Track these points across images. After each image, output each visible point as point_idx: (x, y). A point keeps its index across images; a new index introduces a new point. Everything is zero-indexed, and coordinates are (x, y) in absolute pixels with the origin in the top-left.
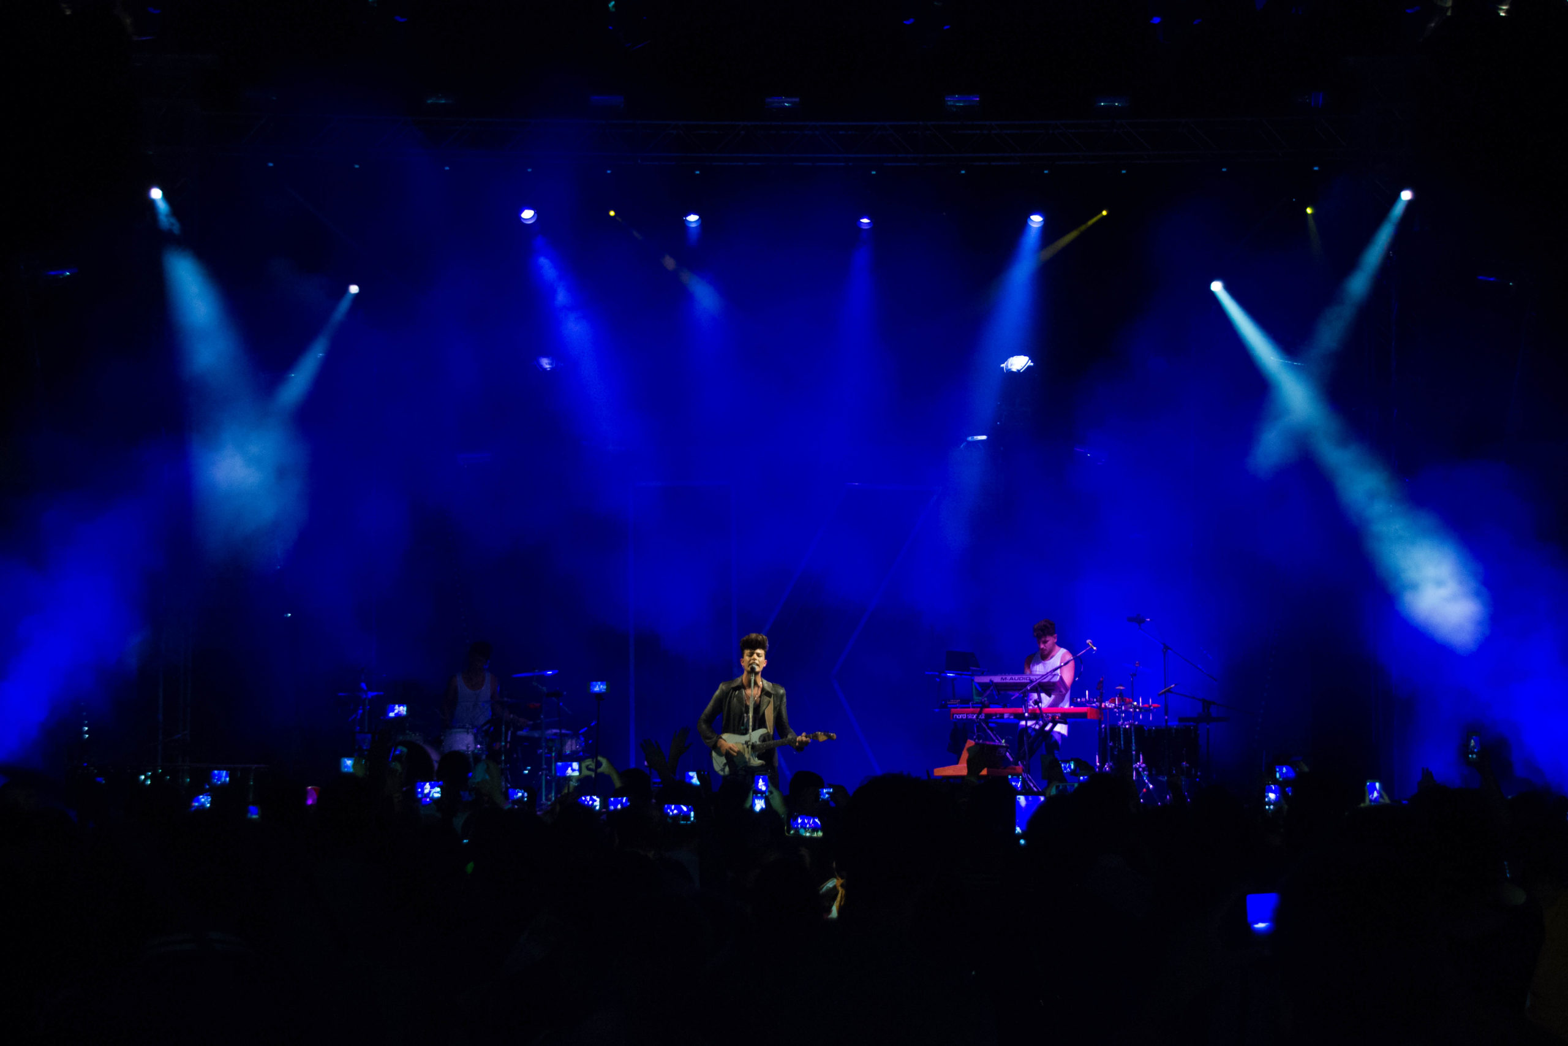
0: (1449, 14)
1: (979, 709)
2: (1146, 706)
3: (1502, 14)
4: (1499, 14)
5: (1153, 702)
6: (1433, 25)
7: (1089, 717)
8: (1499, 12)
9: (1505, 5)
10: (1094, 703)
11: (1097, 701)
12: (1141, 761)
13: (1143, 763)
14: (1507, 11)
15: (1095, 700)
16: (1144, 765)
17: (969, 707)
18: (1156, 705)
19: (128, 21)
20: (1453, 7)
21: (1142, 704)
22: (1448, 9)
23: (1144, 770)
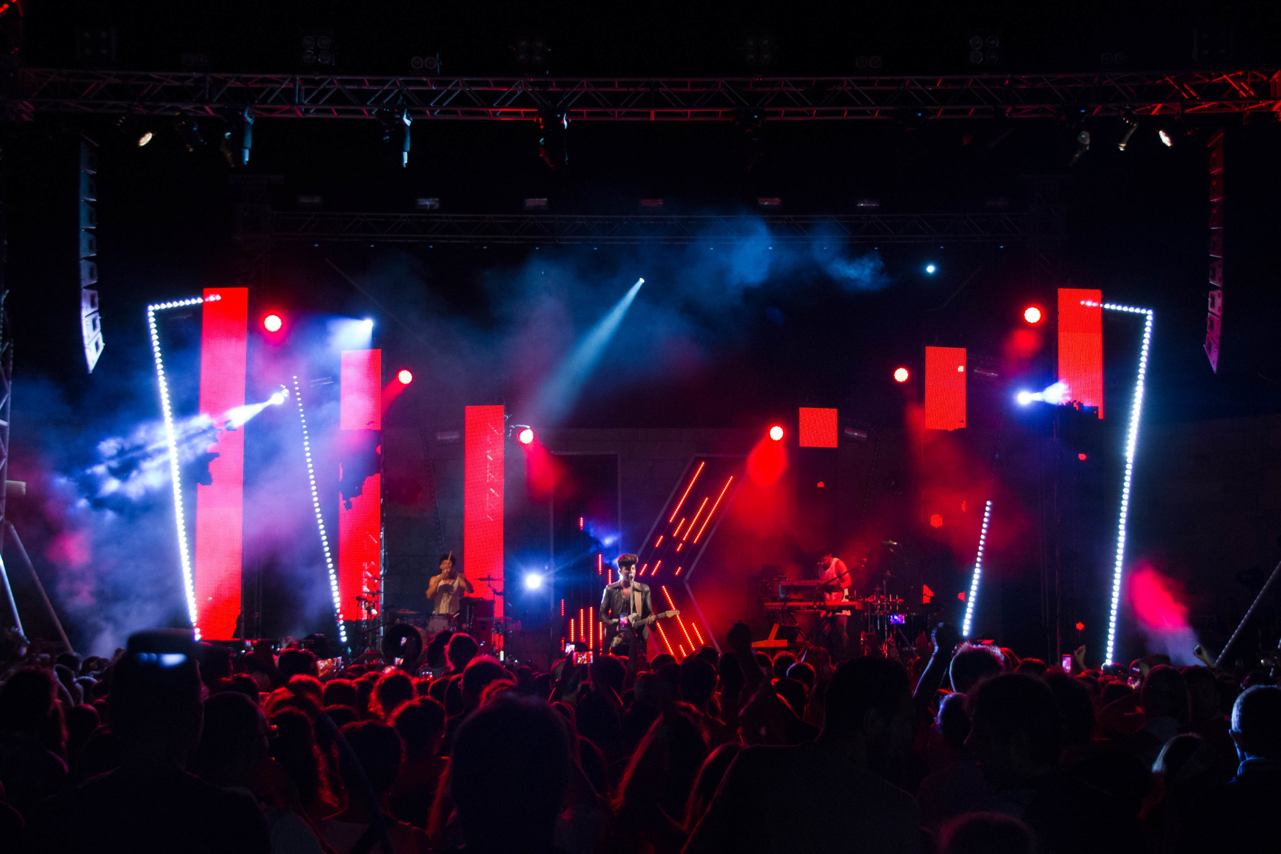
0: (1088, 148)
1: (783, 603)
2: (894, 600)
3: (1122, 149)
4: (1119, 149)
5: (899, 598)
6: (1077, 155)
7: (856, 608)
8: (1120, 148)
9: (1124, 144)
10: (860, 598)
11: (862, 598)
12: (891, 637)
13: (893, 638)
14: (1125, 148)
15: (860, 597)
16: (892, 640)
17: (777, 602)
18: (901, 600)
19: (229, 155)
20: (1090, 144)
21: (892, 599)
22: (1086, 145)
23: (893, 642)
